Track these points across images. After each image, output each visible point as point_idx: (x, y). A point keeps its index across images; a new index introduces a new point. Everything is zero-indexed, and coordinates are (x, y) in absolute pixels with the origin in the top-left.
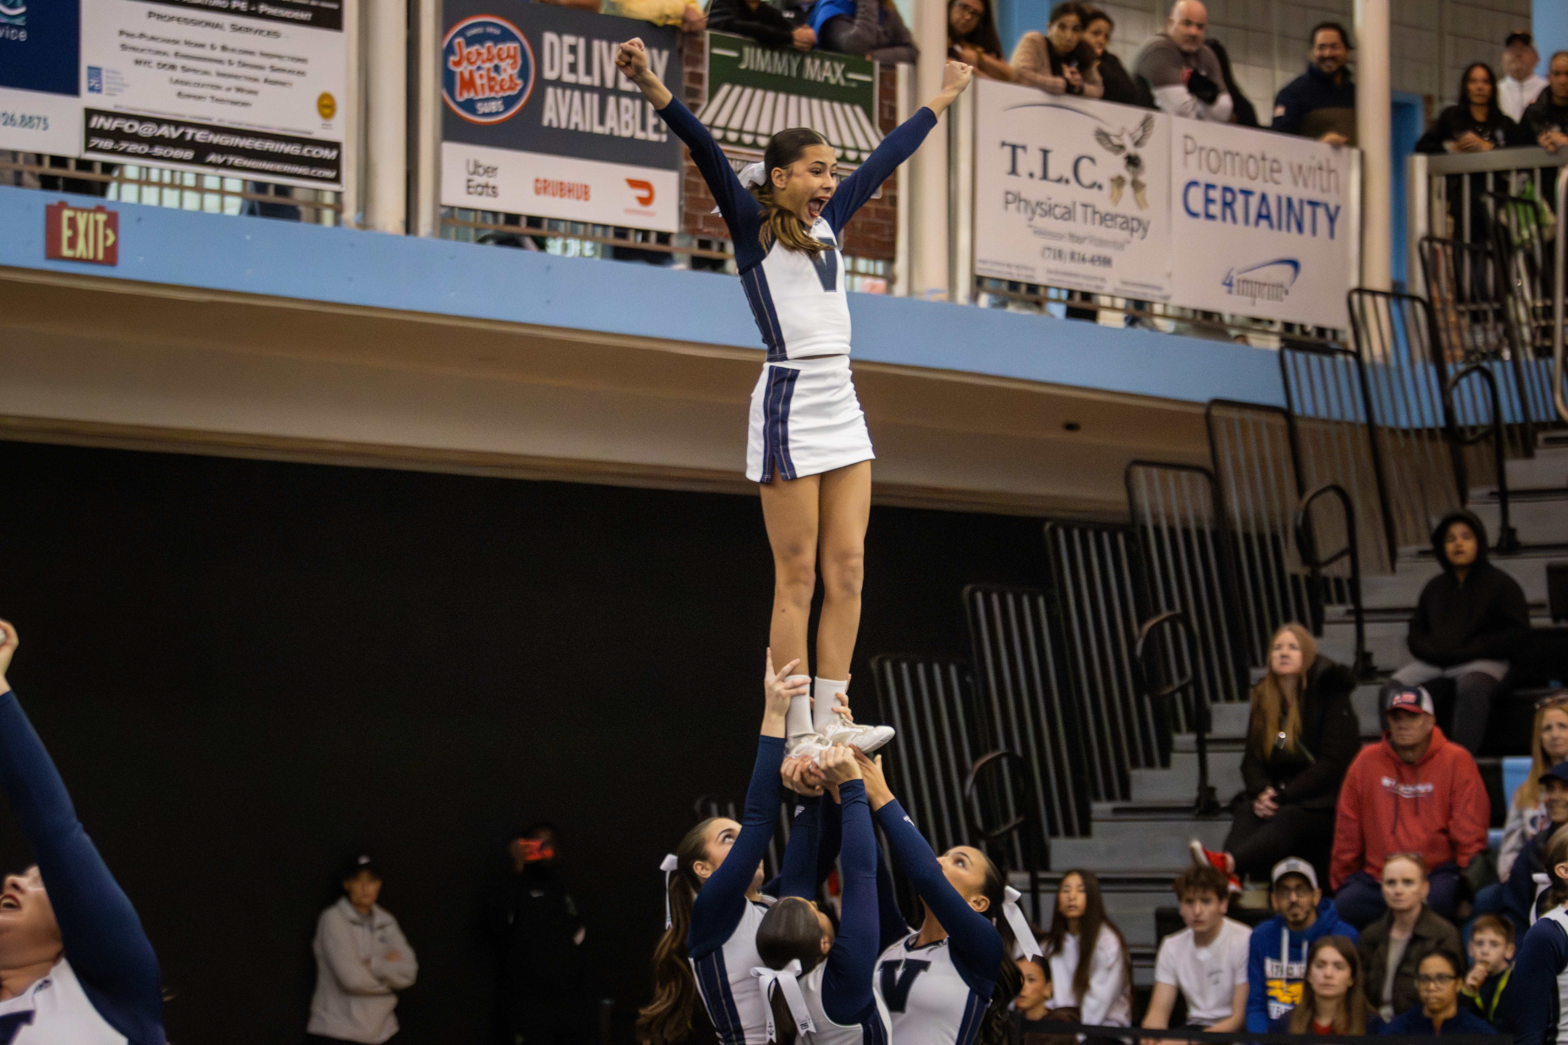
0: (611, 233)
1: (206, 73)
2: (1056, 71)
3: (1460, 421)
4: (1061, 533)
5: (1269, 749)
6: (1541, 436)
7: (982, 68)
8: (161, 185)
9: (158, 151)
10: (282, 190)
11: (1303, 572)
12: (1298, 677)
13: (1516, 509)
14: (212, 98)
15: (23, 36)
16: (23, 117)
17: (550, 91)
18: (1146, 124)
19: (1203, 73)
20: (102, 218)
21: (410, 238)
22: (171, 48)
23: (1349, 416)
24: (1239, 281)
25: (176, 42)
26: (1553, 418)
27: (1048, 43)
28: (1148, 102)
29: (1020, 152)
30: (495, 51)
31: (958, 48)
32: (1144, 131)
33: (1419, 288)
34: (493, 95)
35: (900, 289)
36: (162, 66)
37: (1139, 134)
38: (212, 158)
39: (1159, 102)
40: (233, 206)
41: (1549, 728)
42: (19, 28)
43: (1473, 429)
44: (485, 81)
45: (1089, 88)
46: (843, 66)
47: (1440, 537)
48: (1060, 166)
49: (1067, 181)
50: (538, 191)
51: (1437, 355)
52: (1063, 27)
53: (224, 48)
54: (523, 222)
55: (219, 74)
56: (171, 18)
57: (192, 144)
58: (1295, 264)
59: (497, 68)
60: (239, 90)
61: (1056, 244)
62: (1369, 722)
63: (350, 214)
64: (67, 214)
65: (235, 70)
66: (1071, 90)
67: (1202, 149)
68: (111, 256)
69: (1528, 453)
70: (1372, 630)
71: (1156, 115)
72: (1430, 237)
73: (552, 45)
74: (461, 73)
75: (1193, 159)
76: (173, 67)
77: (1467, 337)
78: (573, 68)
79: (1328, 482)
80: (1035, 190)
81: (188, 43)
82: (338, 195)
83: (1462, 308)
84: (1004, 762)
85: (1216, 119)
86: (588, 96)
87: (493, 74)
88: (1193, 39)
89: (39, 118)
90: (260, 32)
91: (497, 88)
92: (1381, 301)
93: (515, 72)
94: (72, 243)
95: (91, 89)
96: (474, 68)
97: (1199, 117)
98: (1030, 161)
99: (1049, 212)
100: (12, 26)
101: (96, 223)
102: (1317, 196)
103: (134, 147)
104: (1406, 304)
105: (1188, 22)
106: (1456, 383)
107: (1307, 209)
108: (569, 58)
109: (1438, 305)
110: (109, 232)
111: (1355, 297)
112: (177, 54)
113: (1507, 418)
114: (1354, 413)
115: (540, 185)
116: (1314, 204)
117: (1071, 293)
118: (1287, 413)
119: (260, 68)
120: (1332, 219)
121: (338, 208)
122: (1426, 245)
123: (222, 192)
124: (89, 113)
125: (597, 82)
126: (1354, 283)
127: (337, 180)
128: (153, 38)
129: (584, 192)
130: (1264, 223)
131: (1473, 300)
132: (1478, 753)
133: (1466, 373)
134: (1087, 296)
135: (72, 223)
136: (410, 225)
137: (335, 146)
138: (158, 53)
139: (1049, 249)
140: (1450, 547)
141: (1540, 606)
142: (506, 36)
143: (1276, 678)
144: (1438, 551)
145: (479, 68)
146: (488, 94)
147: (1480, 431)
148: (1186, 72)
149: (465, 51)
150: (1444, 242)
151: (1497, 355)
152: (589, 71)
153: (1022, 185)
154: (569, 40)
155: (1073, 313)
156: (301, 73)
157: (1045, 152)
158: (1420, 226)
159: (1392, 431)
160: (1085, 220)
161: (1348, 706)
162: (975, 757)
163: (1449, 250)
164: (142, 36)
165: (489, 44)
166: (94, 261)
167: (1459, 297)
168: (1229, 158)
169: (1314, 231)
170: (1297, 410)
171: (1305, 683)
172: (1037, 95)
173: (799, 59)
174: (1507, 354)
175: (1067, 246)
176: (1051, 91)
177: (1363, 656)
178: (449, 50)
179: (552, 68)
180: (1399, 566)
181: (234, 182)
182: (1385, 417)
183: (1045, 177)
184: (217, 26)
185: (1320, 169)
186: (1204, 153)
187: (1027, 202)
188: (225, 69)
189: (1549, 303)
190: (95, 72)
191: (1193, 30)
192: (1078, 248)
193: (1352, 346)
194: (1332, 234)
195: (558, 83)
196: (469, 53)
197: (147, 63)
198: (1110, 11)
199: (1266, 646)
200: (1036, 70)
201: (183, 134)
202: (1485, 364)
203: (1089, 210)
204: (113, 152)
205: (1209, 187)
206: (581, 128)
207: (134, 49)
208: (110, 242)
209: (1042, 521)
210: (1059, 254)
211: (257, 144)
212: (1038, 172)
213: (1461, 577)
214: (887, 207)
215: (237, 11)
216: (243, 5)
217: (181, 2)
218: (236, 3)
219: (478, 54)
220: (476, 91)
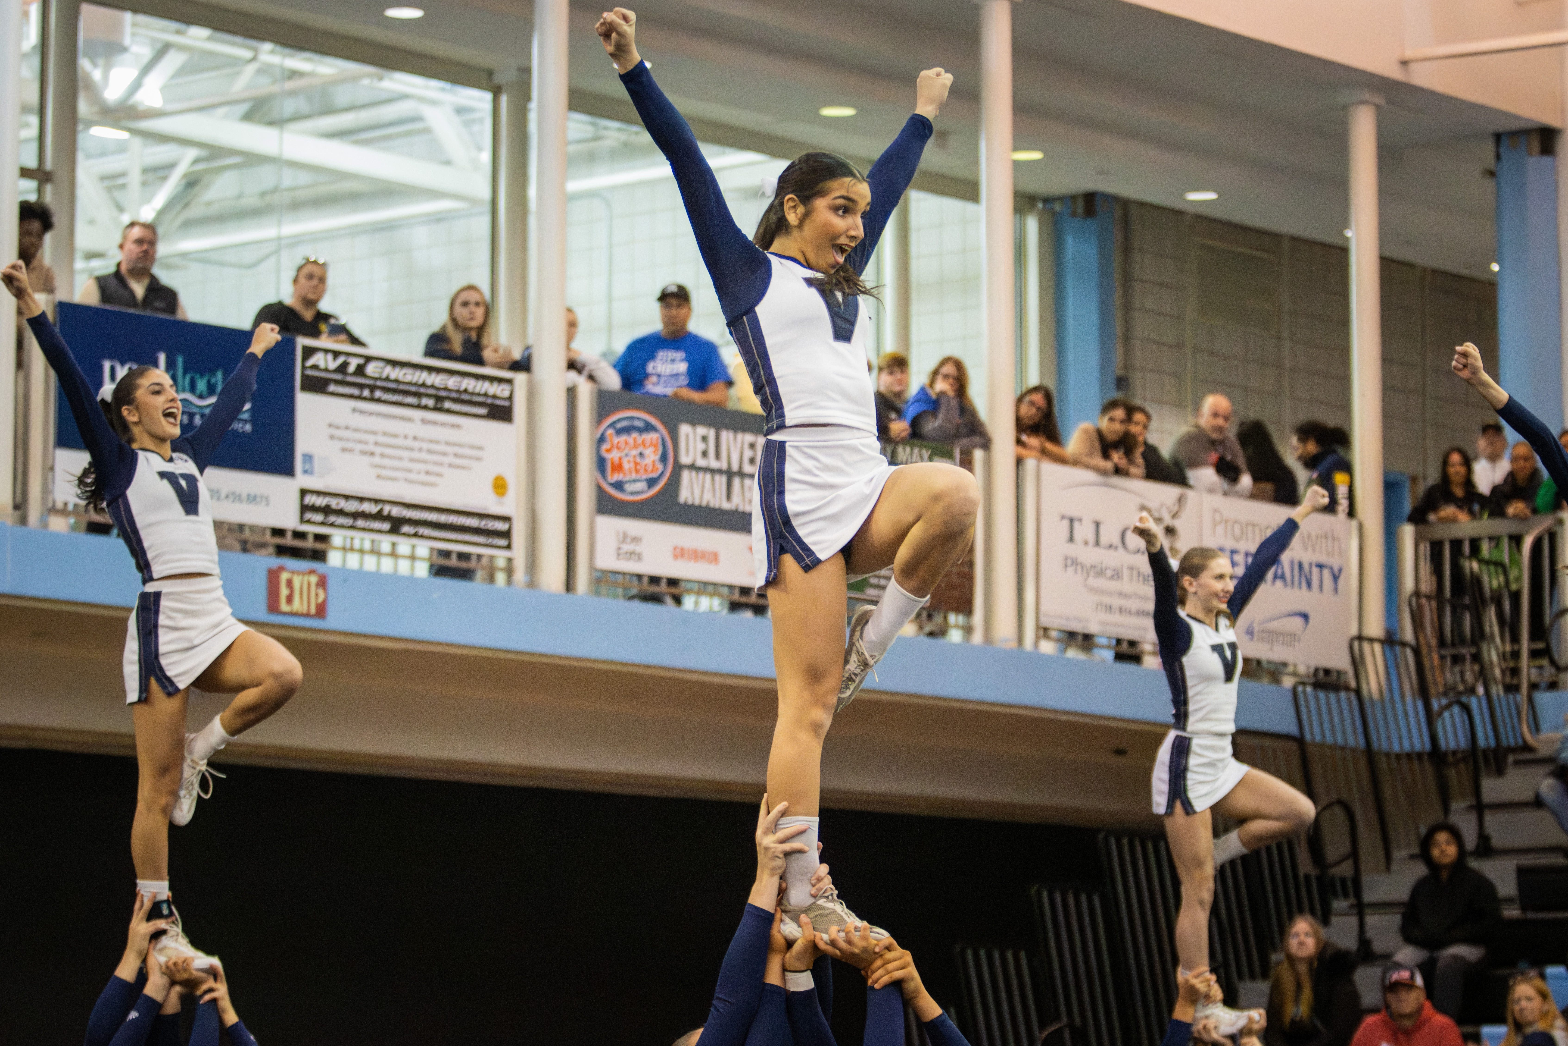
0: (737, 592)
1: (400, 459)
2: (1106, 455)
3: (1443, 745)
4: (1113, 841)
5: (1287, 1020)
6: (1510, 759)
7: (1044, 453)
8: (362, 551)
9: (360, 523)
10: (462, 556)
11: (1313, 872)
12: (1310, 960)
13: (1490, 819)
14: (406, 479)
15: (248, 428)
16: (249, 496)
17: (686, 475)
18: (1181, 500)
19: (1229, 458)
20: (314, 579)
21: (570, 597)
22: (371, 438)
23: (1351, 742)
24: (1259, 631)
25: (375, 433)
26: (1520, 742)
27: (1100, 434)
28: (1181, 481)
29: (1076, 524)
30: (640, 440)
31: (1024, 438)
32: (1180, 506)
33: (1408, 634)
34: (638, 477)
35: (977, 637)
36: (364, 453)
37: (1176, 509)
38: (406, 529)
39: (1191, 481)
40: (422, 570)
41: (1519, 1000)
42: (245, 421)
43: (1454, 753)
44: (632, 465)
45: (1133, 470)
46: (929, 452)
47: (1426, 843)
48: (1110, 535)
49: (1116, 548)
50: (676, 557)
51: (1423, 691)
52: (1112, 420)
53: (415, 438)
54: (664, 583)
55: (412, 460)
56: (371, 414)
57: (388, 518)
58: (1305, 617)
59: (641, 455)
60: (428, 473)
61: (1107, 600)
62: (1369, 996)
63: (520, 575)
64: (284, 576)
65: (424, 456)
66: (1118, 471)
67: (1227, 521)
68: (321, 611)
69: (1500, 771)
70: (1371, 920)
71: (1189, 493)
72: (1417, 594)
73: (687, 436)
74: (612, 459)
75: (1220, 529)
76: (372, 454)
77: (1448, 676)
78: (705, 454)
79: (1334, 797)
80: (1089, 555)
81: (385, 434)
82: (510, 560)
83: (1445, 652)
84: (1067, 1032)
85: (1239, 495)
86: (717, 477)
87: (638, 460)
88: (1220, 429)
89: (262, 497)
90: (445, 424)
91: (642, 471)
92: (1377, 647)
93: (657, 457)
94: (289, 600)
95: (305, 472)
96: (623, 454)
97: (1225, 494)
98: (1084, 531)
99: (1100, 573)
100: (240, 420)
101: (309, 584)
102: (1323, 559)
103: (340, 520)
104: (1398, 649)
105: (1215, 415)
106: (1440, 714)
107: (1315, 571)
108: (701, 446)
109: (1424, 650)
110: (321, 592)
111: (1356, 644)
112: (376, 444)
113: (1482, 742)
114: (1355, 740)
115: (678, 552)
116: (1320, 566)
117: (1119, 641)
118: (1299, 740)
119: (445, 454)
120: (1335, 578)
121: (509, 571)
122: (1414, 600)
123: (413, 558)
124: (304, 492)
125: (724, 466)
126: (1354, 631)
127: (509, 547)
128: (356, 430)
129: (713, 558)
130: (1279, 583)
131: (1453, 644)
132: (1460, 1021)
133: (1448, 707)
134: (1132, 644)
135: (289, 583)
136: (570, 585)
137: (506, 519)
138: (360, 442)
139: (1101, 604)
140: (1435, 852)
141: (1510, 900)
142: (649, 428)
143: (1292, 960)
144: (1425, 855)
145: (627, 455)
146: (634, 476)
147: (1460, 755)
148: (1214, 456)
149: (616, 440)
150: (1428, 597)
151: (1472, 691)
152: (718, 456)
153: (1077, 550)
154: (701, 430)
155: (1120, 657)
156: (479, 459)
157: (1098, 524)
158: (1409, 584)
159: (1388, 755)
160: (1131, 579)
161: (1352, 983)
162: (1042, 1027)
163: (1434, 604)
164: (347, 428)
165: (635, 435)
166: (307, 615)
167: (1442, 643)
168: (1250, 528)
169: (1321, 588)
170: (1308, 737)
171: (1316, 964)
172: (1090, 476)
173: (892, 447)
174: (1481, 690)
175: (1116, 602)
176: (1103, 472)
177: (1364, 942)
178: (602, 440)
179: (687, 453)
180: (1394, 867)
181: (423, 549)
182: (1381, 743)
183: (1097, 543)
184: (410, 420)
185: (1326, 537)
186: (1229, 524)
187: (1083, 566)
188: (416, 455)
189: (1516, 647)
190: (308, 458)
191: (1220, 422)
192: (1125, 603)
193: (1353, 684)
194: (1336, 590)
195: (693, 467)
196: (618, 443)
197: (351, 451)
198: (1149, 407)
199: (1283, 931)
200: (1090, 455)
201: (381, 510)
202: (1464, 699)
203: (1135, 573)
204: (323, 524)
205: (1233, 552)
206: (712, 505)
207: (340, 439)
208: (321, 599)
209: (1097, 831)
210: (1109, 608)
211: (443, 518)
212: (1091, 539)
213: (1444, 875)
214: (965, 569)
215: (426, 408)
216: (431, 402)
217: (379, 400)
218: (425, 401)
219: (626, 443)
220: (625, 474)
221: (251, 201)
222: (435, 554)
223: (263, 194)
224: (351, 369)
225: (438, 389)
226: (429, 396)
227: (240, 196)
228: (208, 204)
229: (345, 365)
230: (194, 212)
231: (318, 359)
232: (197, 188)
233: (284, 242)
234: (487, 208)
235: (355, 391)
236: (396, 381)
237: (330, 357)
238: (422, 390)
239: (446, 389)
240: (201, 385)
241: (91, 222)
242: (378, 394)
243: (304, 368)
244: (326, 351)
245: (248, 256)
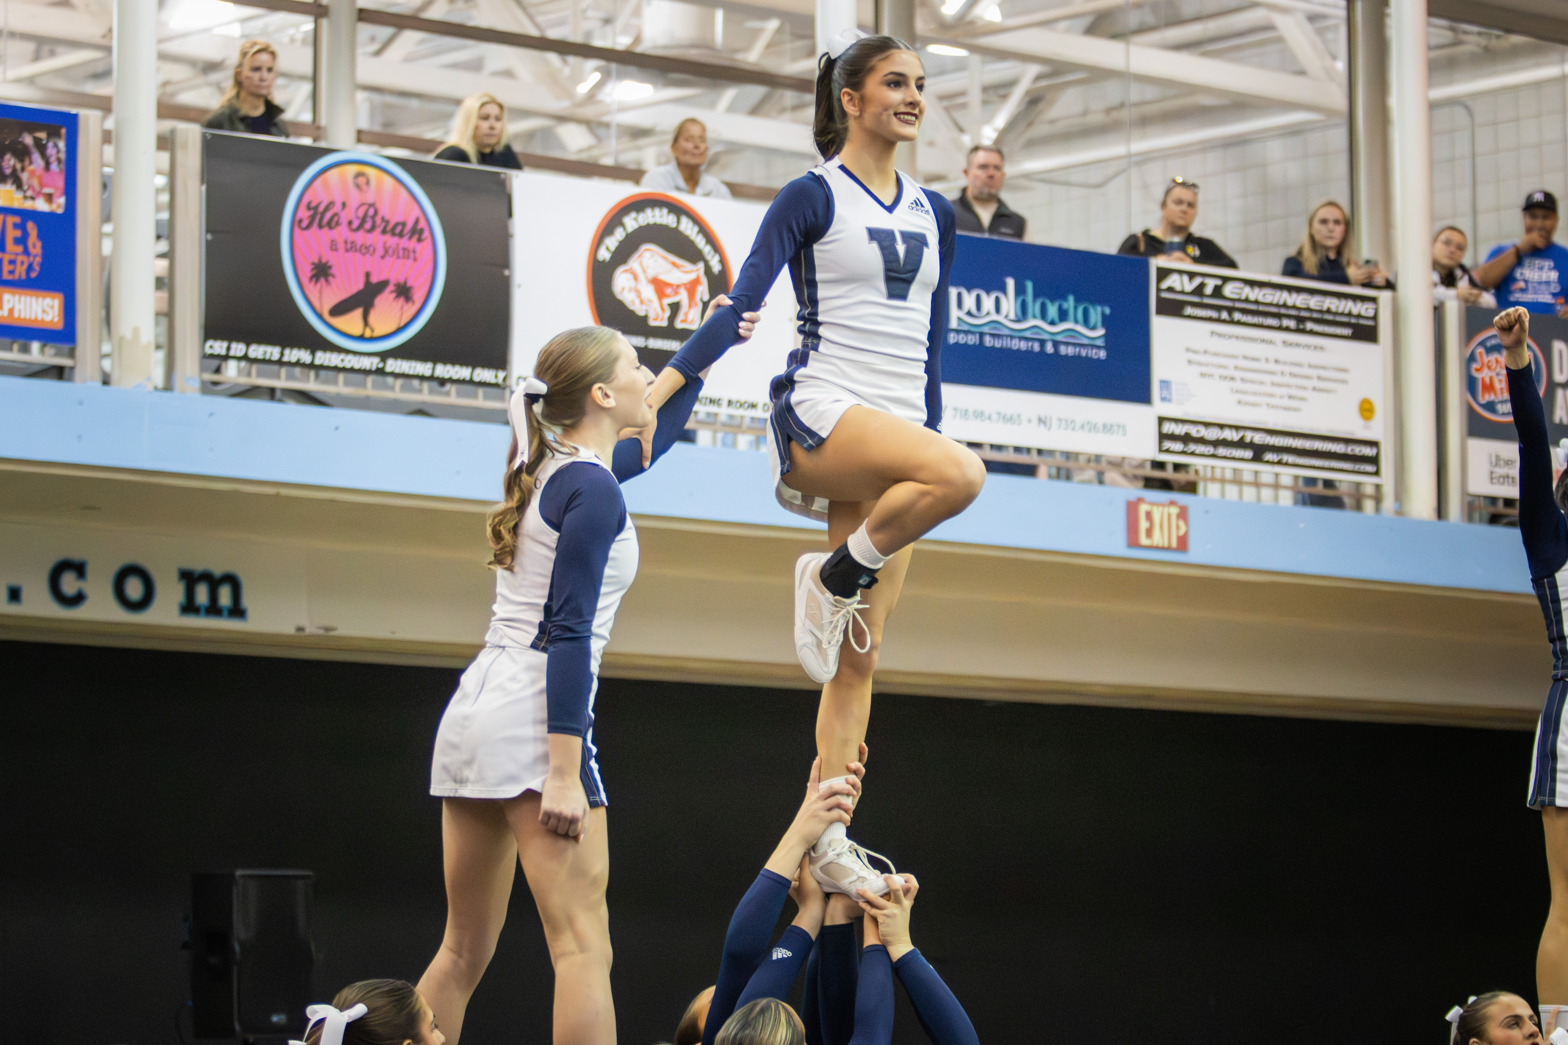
1: (1262, 383)
8: (1223, 481)
9: (1222, 451)
10: (1329, 484)
14: (1268, 405)
15: (1102, 354)
16: (1105, 426)
17: (1560, 392)
20: (1174, 511)
21: (1442, 523)
22: (1231, 363)
25: (1234, 357)
36: (1224, 378)
38: (1269, 456)
40: (1286, 498)
42: (1098, 347)
44: (1504, 385)
53: (1277, 361)
55: (1273, 384)
56: (1230, 337)
57: (1251, 446)
60: (1290, 397)
63: (1389, 503)
64: (1143, 508)
65: (1287, 380)
68: (1183, 544)
73: (1560, 353)
74: (1483, 379)
76: (1232, 379)
81: (1245, 358)
82: (1378, 487)
89: (1119, 426)
90: (1308, 346)
94: (1149, 533)
95: (1163, 399)
96: (1494, 374)
100: (1093, 346)
101: (1169, 516)
103: (1200, 449)
110: (1182, 523)
112: (1236, 368)
119: (1308, 377)
121: (1378, 499)
123: (1276, 486)
124: (1161, 420)
127: (1377, 473)
128: (1216, 354)
135: (1149, 516)
136: (1441, 511)
137: (1374, 444)
138: (1220, 366)
145: (1499, 374)
149: (1486, 359)
156: (1344, 382)
164: (1205, 352)
166: (1169, 549)
178: (1472, 358)
179: (1561, 371)
181: (1288, 477)
184: (1271, 342)
188: (1278, 379)
190: (1165, 384)
195: (1567, 385)
196: (1489, 361)
197: (1210, 376)
201: (1243, 437)
204: (1183, 453)
207: (1199, 364)
208: (1182, 532)
211: (1308, 444)
215: (1287, 329)
216: (1292, 324)
217: (1239, 323)
218: (1286, 322)
219: (1497, 361)
220: (1495, 394)
221: (1097, 118)
222: (1301, 482)
223: (1109, 110)
224: (1209, 290)
225: (1299, 309)
226: (1289, 317)
227: (1085, 113)
228: (1052, 122)
229: (1202, 286)
230: (1039, 129)
231: (1173, 281)
232: (1041, 106)
233: (1134, 159)
234: (1344, 120)
235: (1213, 314)
236: (1256, 302)
237: (1186, 278)
238: (1283, 311)
239: (1308, 309)
240: (1053, 311)
241: (931, 144)
242: (1237, 316)
243: (1159, 290)
244: (1181, 272)
245: (1096, 176)
